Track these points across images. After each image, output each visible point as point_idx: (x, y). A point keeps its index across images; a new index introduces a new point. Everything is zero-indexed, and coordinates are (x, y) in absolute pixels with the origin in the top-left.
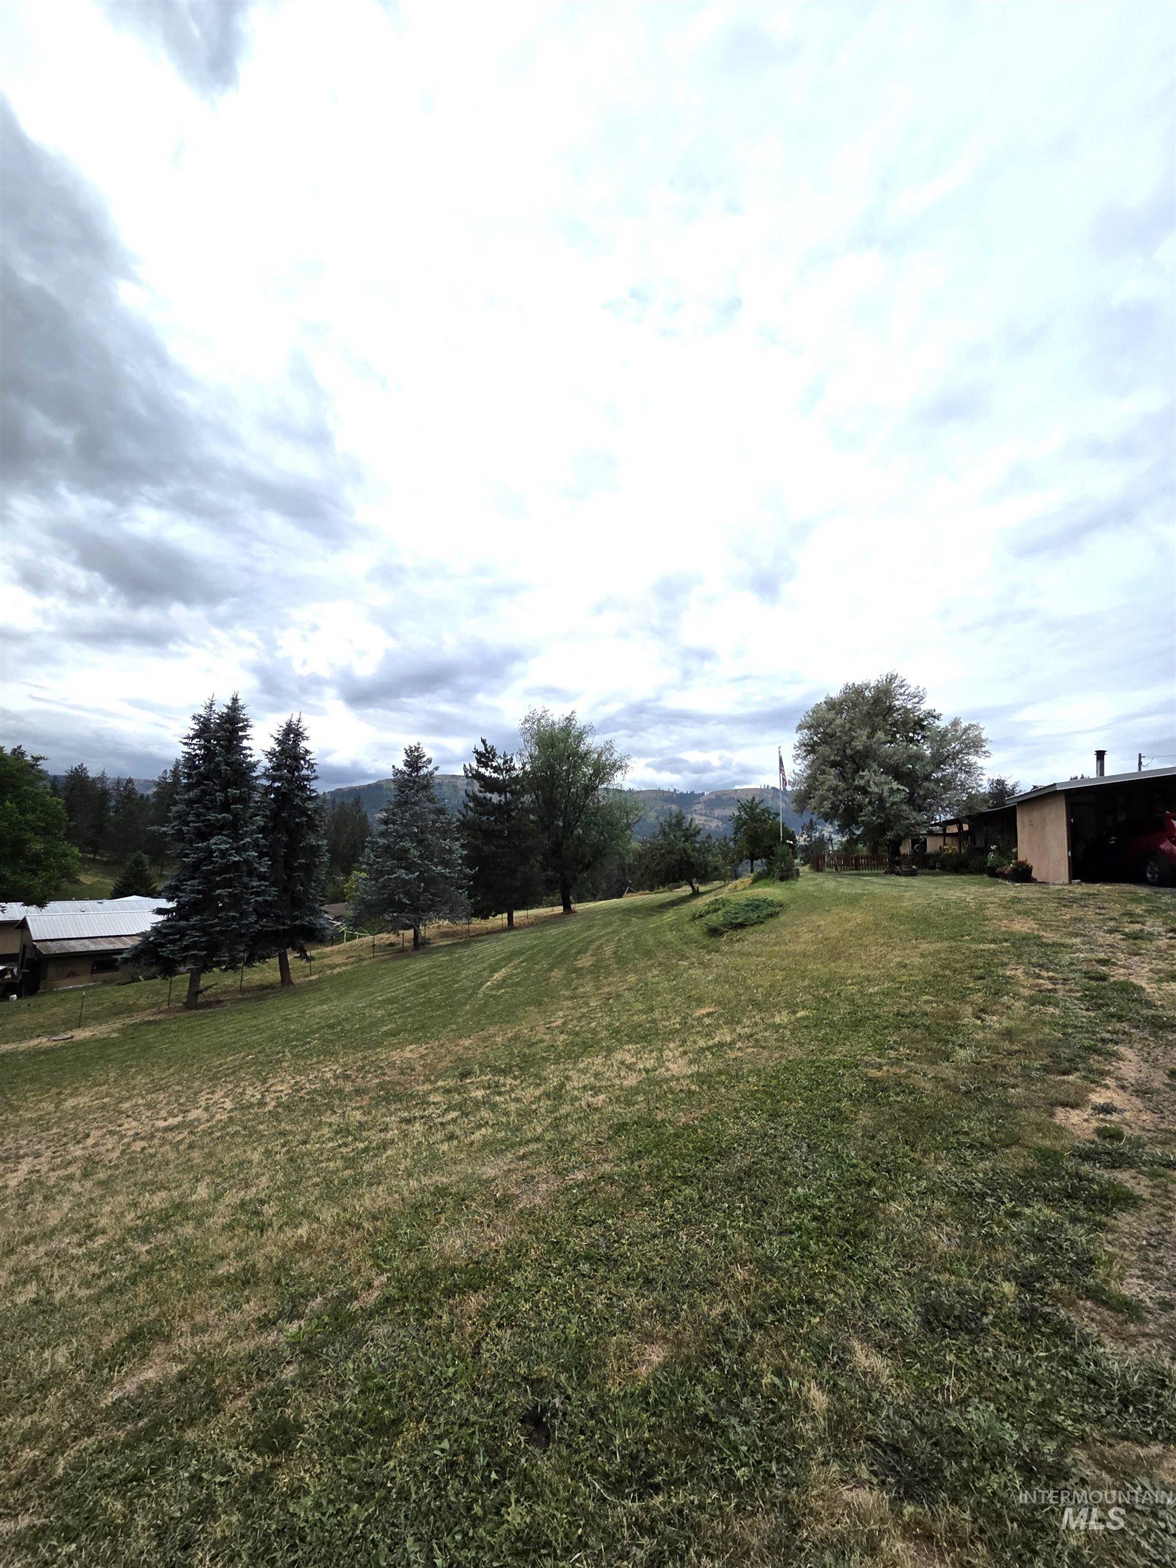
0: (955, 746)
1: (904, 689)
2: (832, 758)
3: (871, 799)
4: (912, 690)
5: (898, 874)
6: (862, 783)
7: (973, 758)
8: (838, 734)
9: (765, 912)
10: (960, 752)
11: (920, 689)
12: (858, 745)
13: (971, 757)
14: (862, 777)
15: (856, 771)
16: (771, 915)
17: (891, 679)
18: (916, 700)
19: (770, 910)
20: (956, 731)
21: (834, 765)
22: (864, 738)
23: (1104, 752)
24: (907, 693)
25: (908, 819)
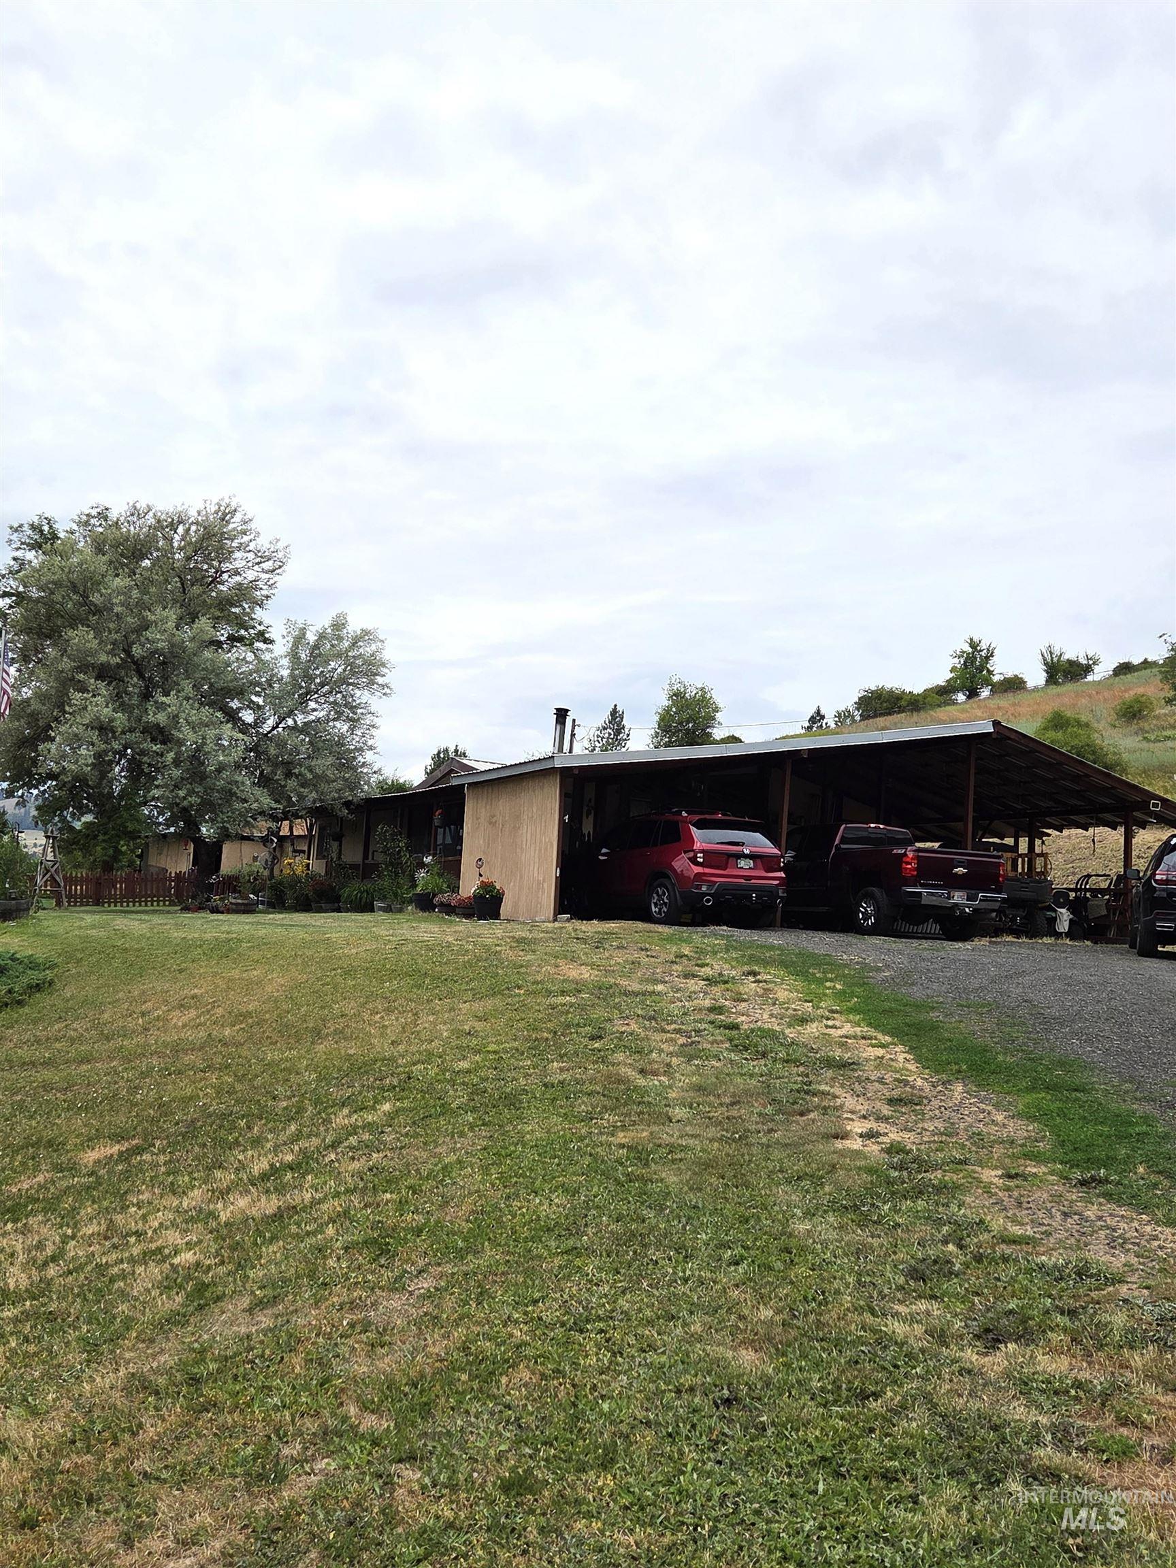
0: (337, 667)
1: (246, 539)
2: (103, 658)
3: (178, 754)
4: (263, 543)
5: (215, 910)
6: (161, 718)
7: (361, 696)
8: (117, 609)
9: (25, 980)
10: (343, 681)
11: (280, 545)
12: (158, 639)
13: (358, 693)
14: (161, 707)
15: (146, 696)
16: (38, 988)
17: (225, 515)
18: (268, 565)
19: (34, 976)
20: (340, 639)
21: (103, 673)
22: (171, 625)
23: (567, 711)
24: (252, 546)
25: (245, 801)
